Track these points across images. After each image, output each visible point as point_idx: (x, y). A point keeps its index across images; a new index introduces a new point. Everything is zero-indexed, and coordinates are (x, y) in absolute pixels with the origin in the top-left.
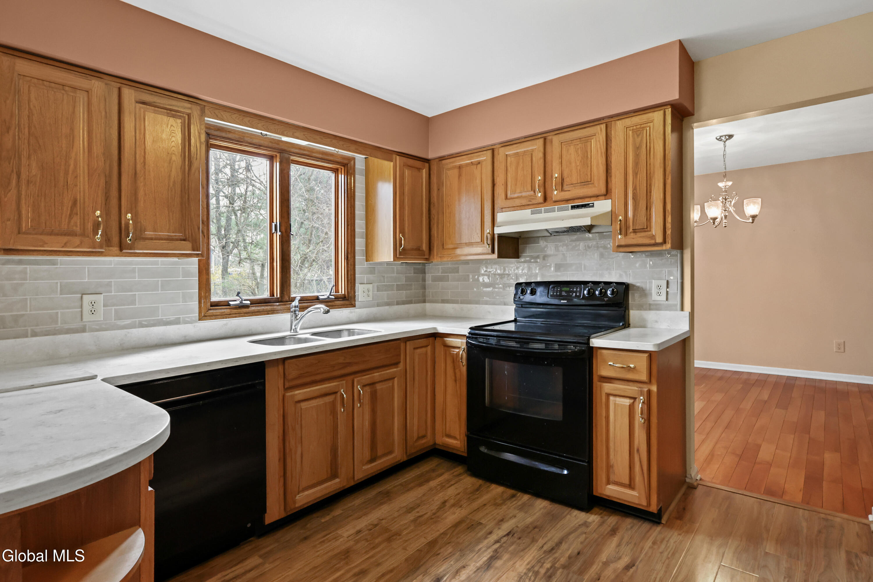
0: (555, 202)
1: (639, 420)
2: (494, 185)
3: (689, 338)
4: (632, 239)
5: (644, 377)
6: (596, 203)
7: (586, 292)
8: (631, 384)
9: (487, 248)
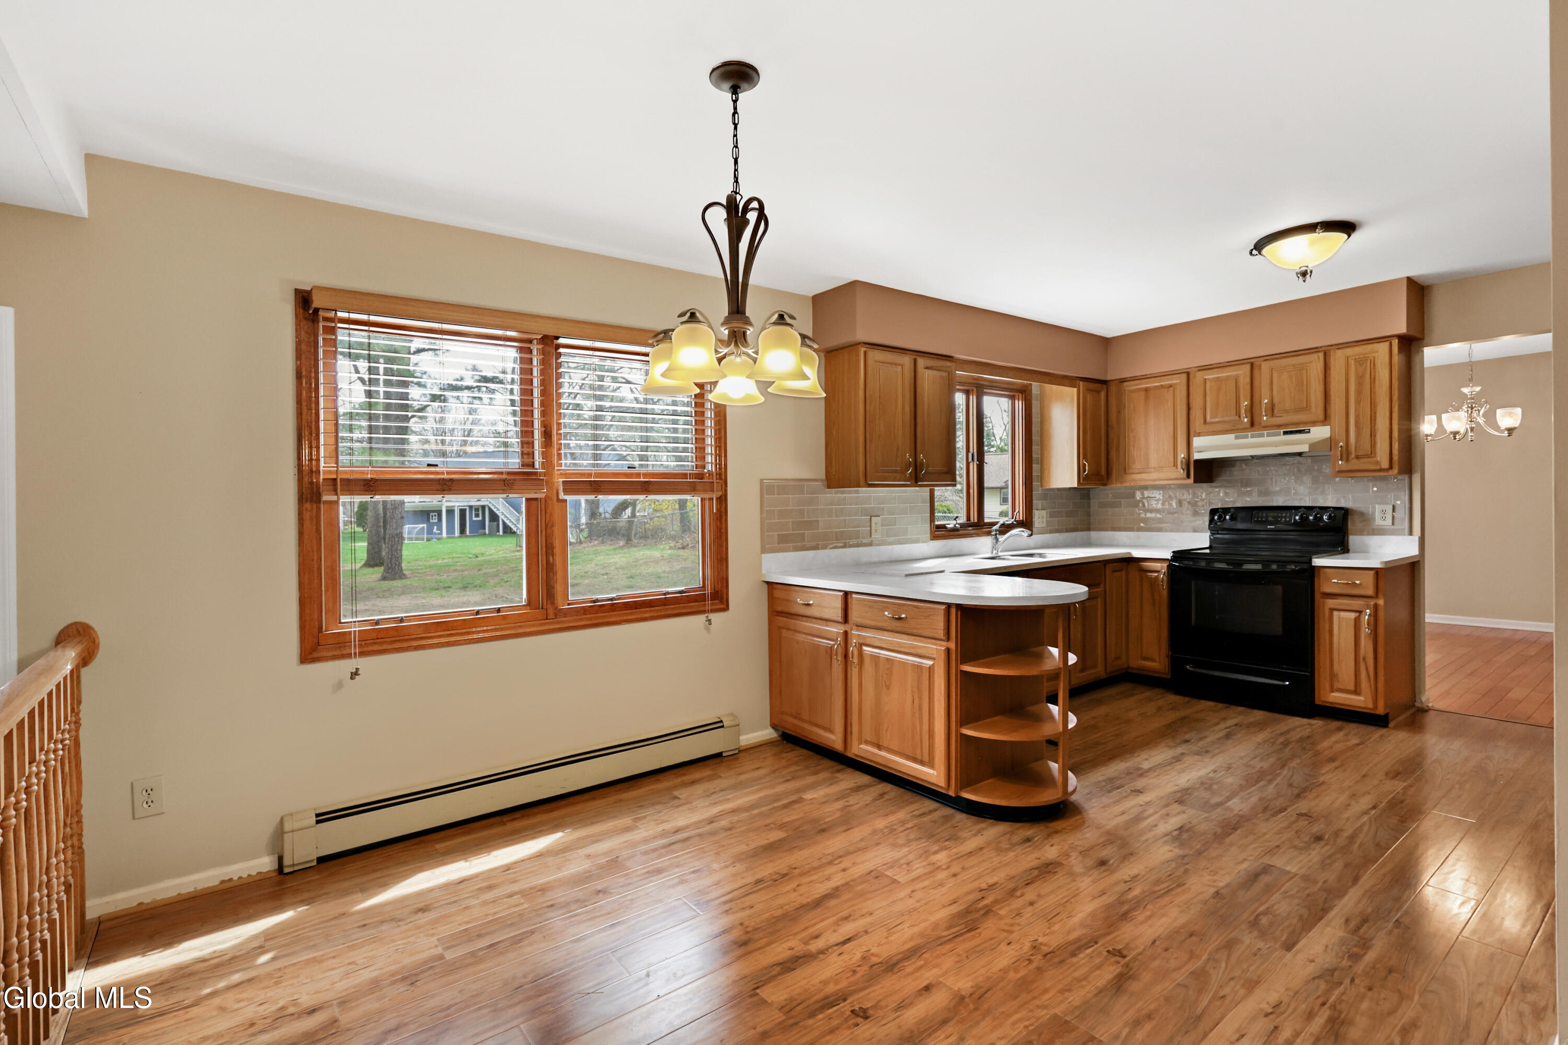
0: (1265, 427)
1: (1365, 630)
2: (1189, 409)
3: (1418, 562)
4: (1354, 464)
5: (1370, 591)
6: (1312, 429)
7: (1297, 518)
8: (1356, 599)
9: (1181, 473)
